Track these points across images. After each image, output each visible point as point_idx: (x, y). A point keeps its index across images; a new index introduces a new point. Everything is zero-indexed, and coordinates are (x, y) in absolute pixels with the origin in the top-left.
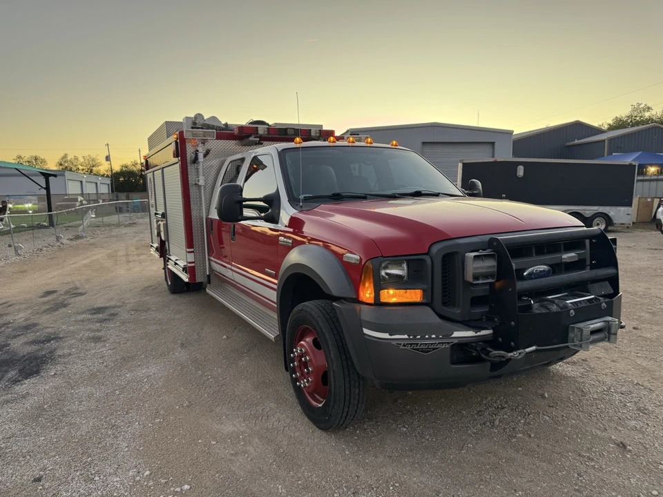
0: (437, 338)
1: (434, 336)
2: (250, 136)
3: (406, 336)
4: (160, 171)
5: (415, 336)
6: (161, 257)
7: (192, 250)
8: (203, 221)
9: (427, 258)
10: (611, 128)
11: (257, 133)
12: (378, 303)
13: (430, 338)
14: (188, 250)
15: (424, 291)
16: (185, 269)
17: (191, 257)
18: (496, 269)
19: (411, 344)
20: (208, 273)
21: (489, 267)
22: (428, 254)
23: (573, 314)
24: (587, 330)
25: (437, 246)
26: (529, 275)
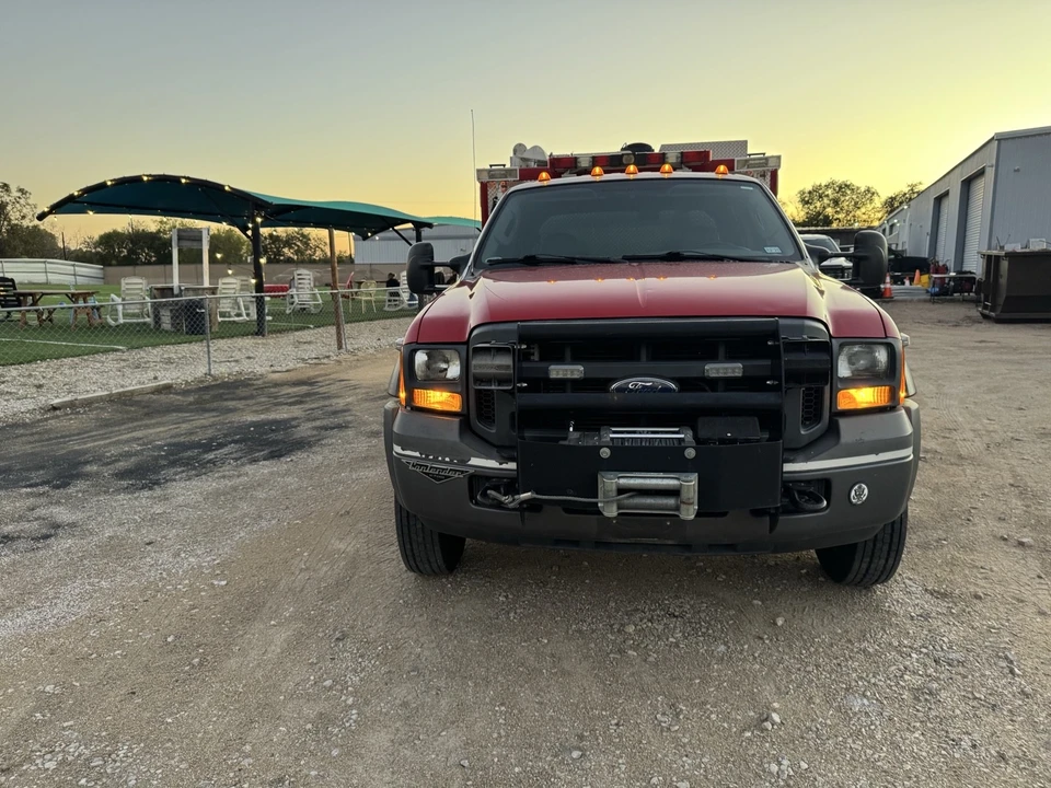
0: (451, 462)
1: (447, 459)
2: (566, 171)
3: (417, 454)
5: (427, 456)
9: (462, 349)
11: (576, 166)
12: (410, 407)
13: (443, 462)
15: (462, 397)
18: (512, 371)
19: (421, 466)
21: (499, 367)
22: (467, 343)
23: (605, 453)
24: (610, 482)
25: (475, 333)
26: (618, 390)
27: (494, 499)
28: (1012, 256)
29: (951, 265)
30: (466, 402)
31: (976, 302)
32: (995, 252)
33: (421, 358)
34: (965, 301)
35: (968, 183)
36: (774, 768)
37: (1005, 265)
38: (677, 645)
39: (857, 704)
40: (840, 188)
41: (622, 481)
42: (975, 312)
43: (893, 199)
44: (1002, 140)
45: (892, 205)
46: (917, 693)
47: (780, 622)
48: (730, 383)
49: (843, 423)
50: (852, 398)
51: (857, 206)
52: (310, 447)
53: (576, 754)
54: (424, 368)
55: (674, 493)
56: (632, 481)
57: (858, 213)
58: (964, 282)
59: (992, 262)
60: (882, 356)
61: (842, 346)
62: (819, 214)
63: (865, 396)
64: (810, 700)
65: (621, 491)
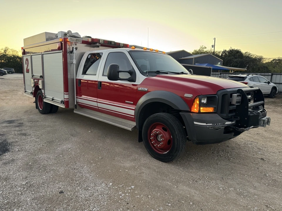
0: (221, 125)
1: (220, 124)
2: (96, 43)
3: (211, 124)
4: (41, 55)
5: (214, 124)
6: (34, 97)
7: (68, 93)
8: (74, 80)
9: (216, 96)
10: (193, 54)
11: (100, 42)
12: (199, 112)
13: (219, 125)
14: (65, 93)
15: (215, 108)
16: (62, 102)
17: (66, 97)
18: (240, 100)
19: (213, 127)
20: (75, 104)
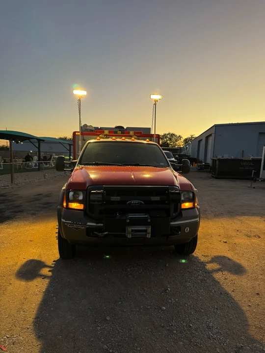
1: (80, 223)
2: (101, 134)
3: (70, 222)
5: (73, 222)
11: (104, 133)
12: (67, 208)
15: (84, 205)
18: (102, 199)
21: (98, 198)
22: (86, 190)
23: (128, 221)
24: (130, 229)
25: (89, 187)
26: (129, 204)
27: (96, 234)
28: (219, 160)
29: (203, 161)
30: (85, 207)
31: (210, 172)
32: (215, 158)
33: (71, 194)
34: (207, 172)
35: (207, 138)
36: (170, 301)
37: (217, 162)
38: (142, 273)
39: (188, 284)
40: (172, 135)
41: (133, 228)
42: (210, 175)
43: (186, 139)
44: (216, 127)
45: (186, 141)
46: (201, 280)
47: (167, 265)
48: (156, 202)
49: (183, 212)
50: (184, 205)
51: (176, 141)
52: (12, 219)
53: (120, 303)
54: (72, 197)
55: (146, 231)
56: (135, 228)
57: (177, 143)
58: (207, 166)
59: (214, 161)
60: (191, 195)
61: (182, 193)
62: (165, 142)
63: (187, 205)
64: (177, 284)
65: (132, 231)
